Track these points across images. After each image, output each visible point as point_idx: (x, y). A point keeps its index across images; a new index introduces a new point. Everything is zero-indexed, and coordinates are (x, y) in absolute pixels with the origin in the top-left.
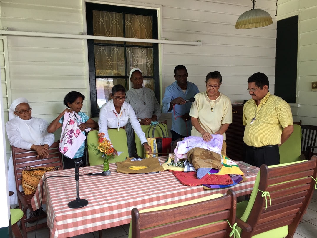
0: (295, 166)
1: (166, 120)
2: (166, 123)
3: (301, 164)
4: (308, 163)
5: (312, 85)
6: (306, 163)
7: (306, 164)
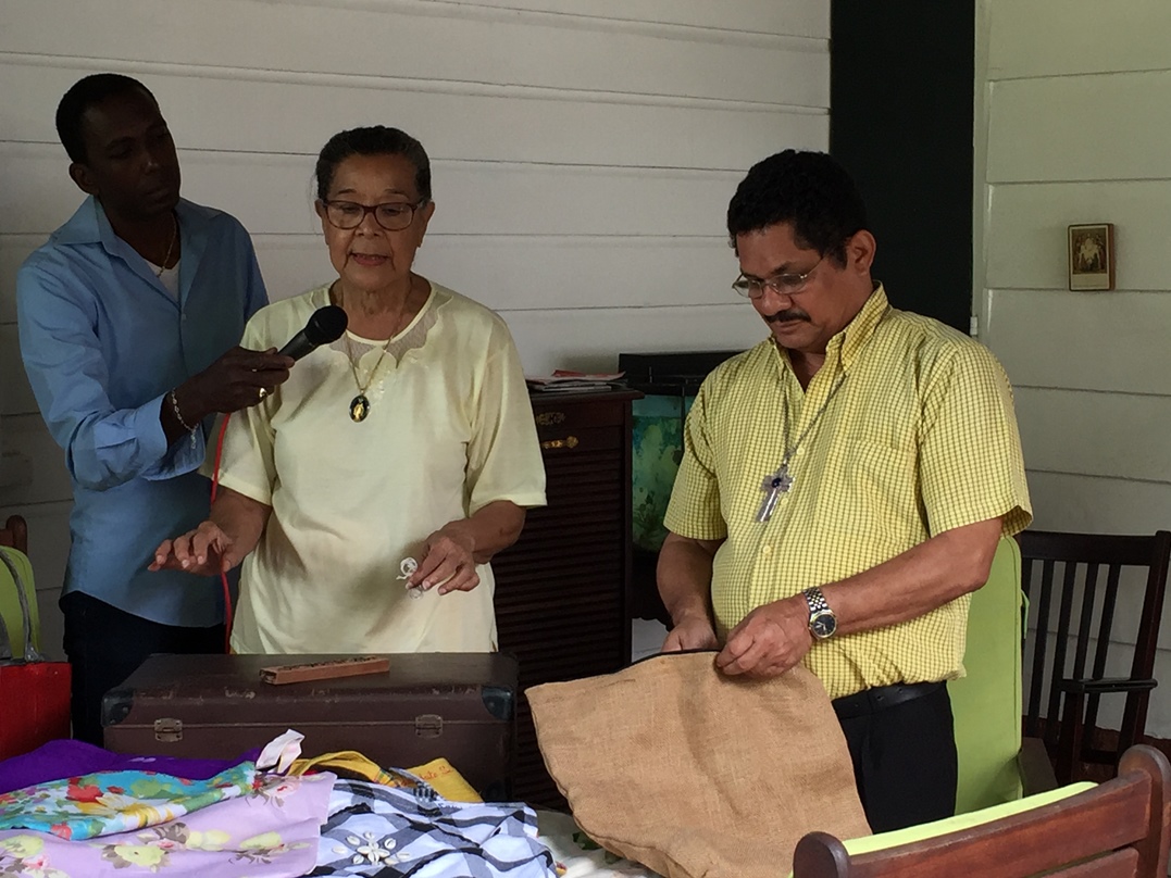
0: (1022, 827)
1: (20, 519)
2: (20, 544)
3: (1056, 816)
4: (1102, 802)
5: (1077, 250)
6: (1090, 807)
7: (1087, 814)
